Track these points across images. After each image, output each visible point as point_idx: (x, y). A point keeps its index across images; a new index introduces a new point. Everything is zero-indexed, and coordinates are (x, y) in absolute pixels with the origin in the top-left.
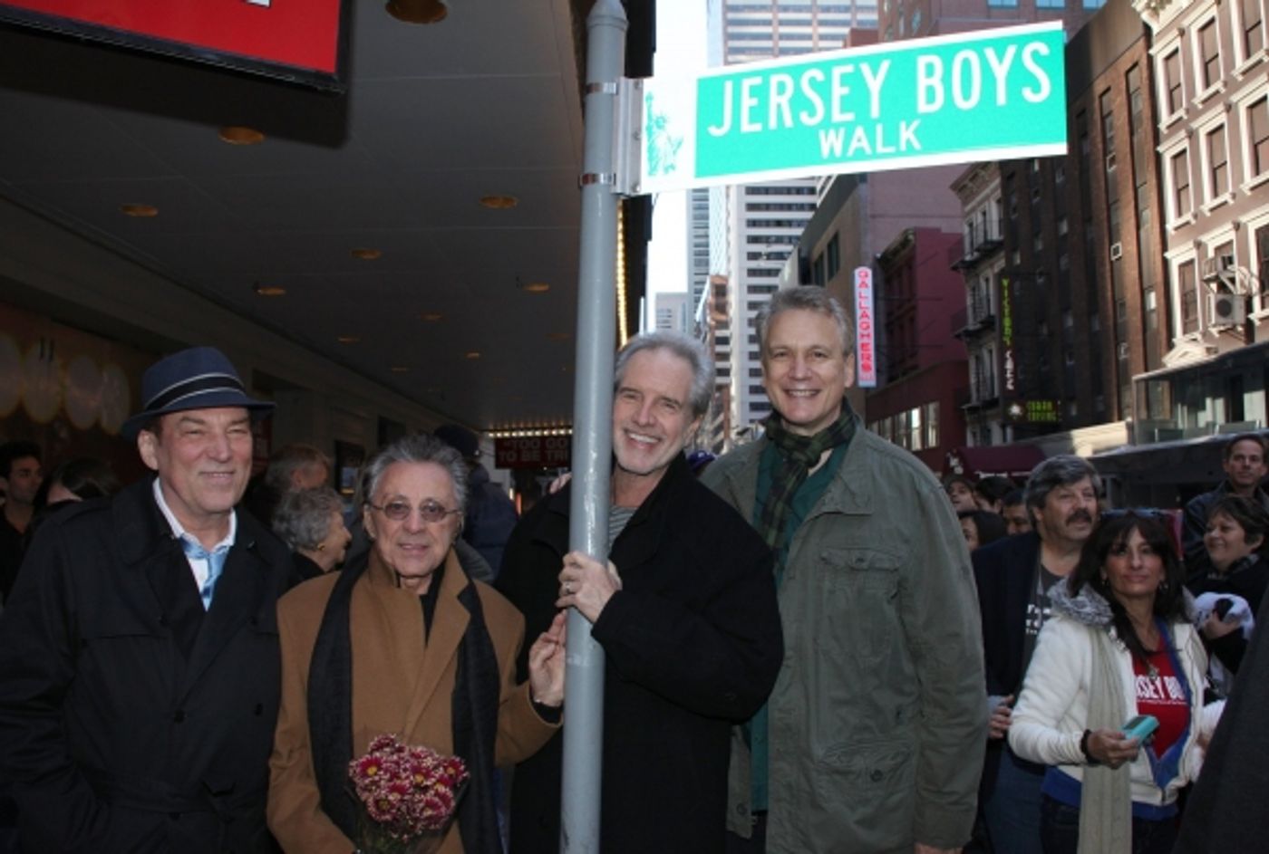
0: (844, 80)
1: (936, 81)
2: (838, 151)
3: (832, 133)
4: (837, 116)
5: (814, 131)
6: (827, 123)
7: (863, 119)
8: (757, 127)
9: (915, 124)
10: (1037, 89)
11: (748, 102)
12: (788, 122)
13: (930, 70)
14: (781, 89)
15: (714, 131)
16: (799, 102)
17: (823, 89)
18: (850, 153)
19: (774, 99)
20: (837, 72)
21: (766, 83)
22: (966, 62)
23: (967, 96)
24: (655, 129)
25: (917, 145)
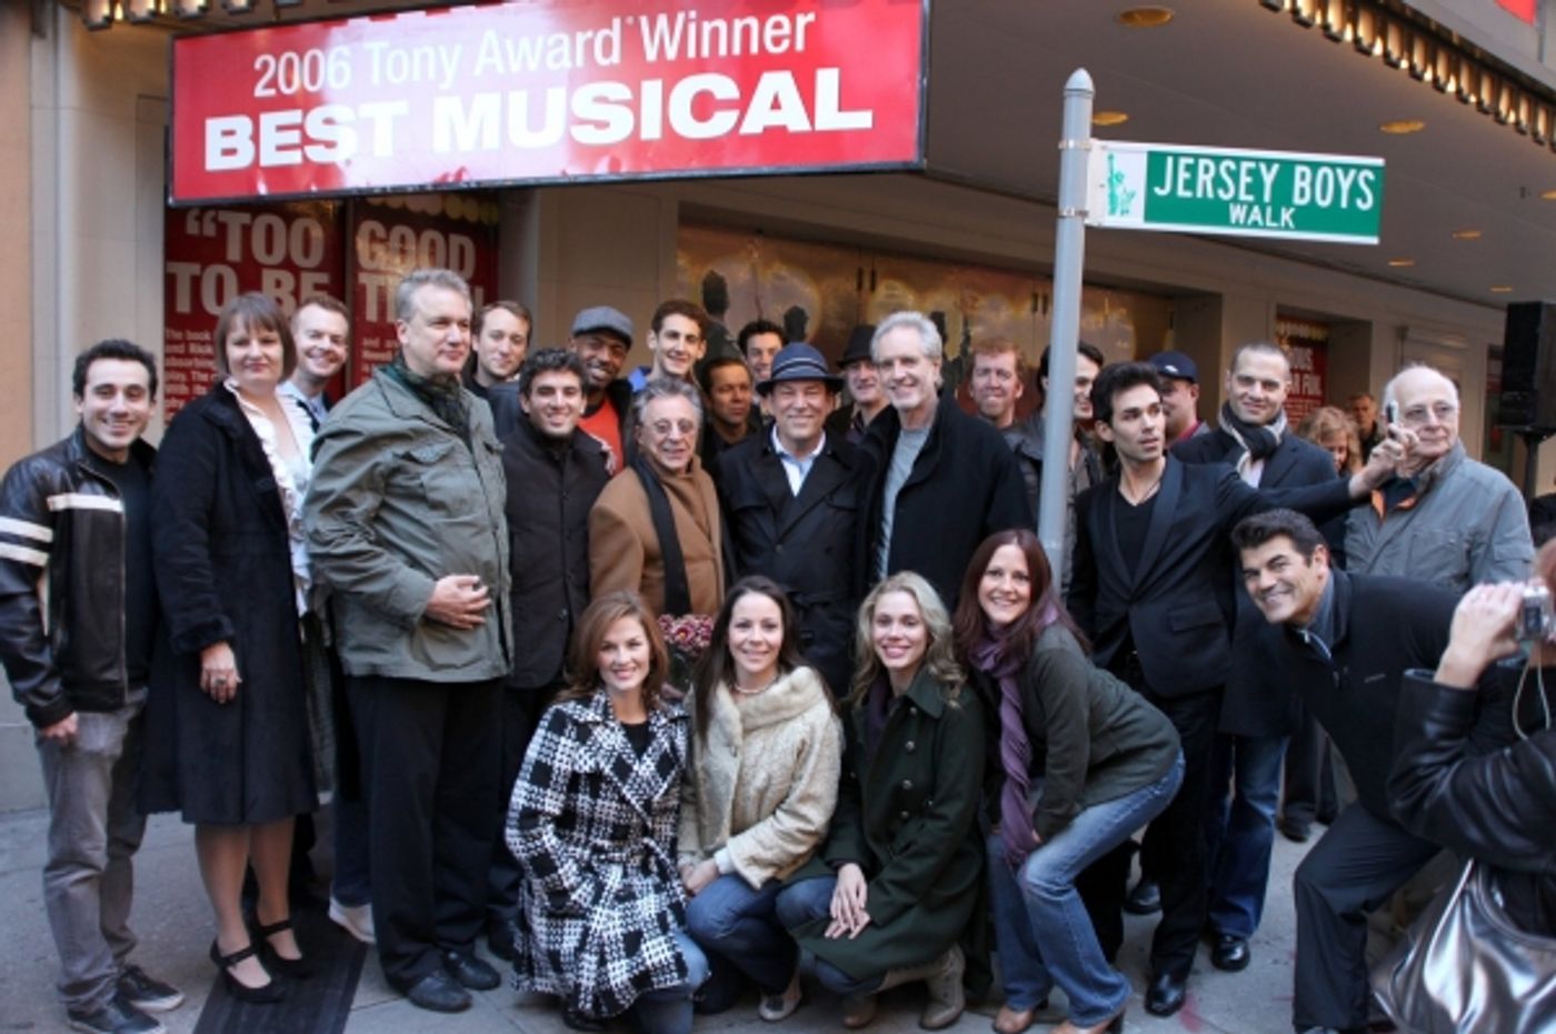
0: (1250, 172)
1: (1306, 185)
2: (1242, 221)
3: (1239, 207)
4: (1243, 197)
5: (1227, 203)
6: (1235, 200)
7: (1259, 200)
8: (1188, 194)
9: (1292, 210)
10: (1365, 200)
11: (1183, 175)
12: (1210, 195)
13: (1303, 176)
14: (1207, 170)
15: (1158, 190)
16: (1218, 182)
17: (1235, 176)
18: (1250, 222)
19: (1201, 176)
20: (1245, 165)
21: (1196, 164)
22: (1325, 177)
23: (1324, 197)
24: (1114, 180)
25: (1291, 224)
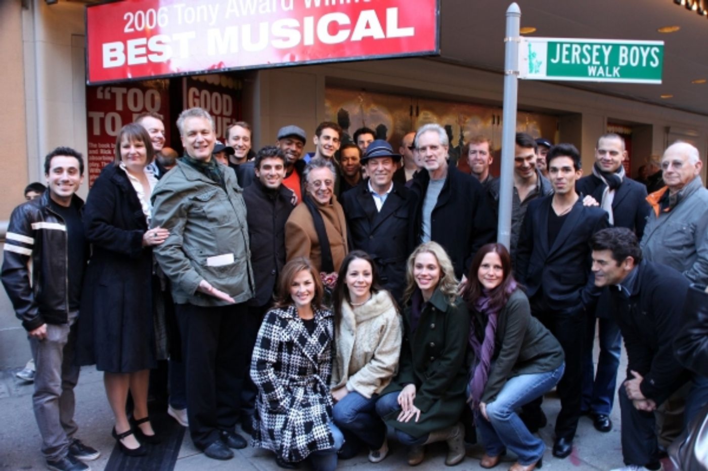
0: (598, 50)
1: (625, 55)
2: (594, 74)
3: (592, 67)
4: (594, 62)
5: (587, 66)
6: (591, 64)
7: (602, 64)
8: (568, 62)
9: (618, 68)
10: (654, 62)
11: (565, 53)
12: (578, 62)
13: (624, 51)
14: (576, 50)
15: (553, 61)
16: (582, 56)
17: (590, 52)
18: (598, 75)
19: (574, 53)
20: (595, 47)
21: (571, 46)
22: (635, 51)
23: (634, 61)
24: (532, 57)
25: (618, 75)
